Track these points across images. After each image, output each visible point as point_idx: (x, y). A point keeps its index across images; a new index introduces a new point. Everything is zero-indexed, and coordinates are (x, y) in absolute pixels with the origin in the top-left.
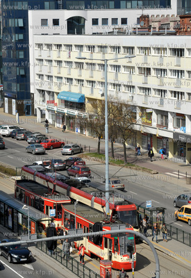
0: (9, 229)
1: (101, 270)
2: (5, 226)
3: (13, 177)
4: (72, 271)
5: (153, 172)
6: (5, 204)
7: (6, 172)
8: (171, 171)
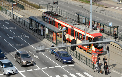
0: (41, 35)
1: (92, 58)
2: (39, 34)
3: (38, 9)
4: (76, 58)
5: (105, 7)
6: (39, 24)
7: (34, 6)
8: (114, 6)
